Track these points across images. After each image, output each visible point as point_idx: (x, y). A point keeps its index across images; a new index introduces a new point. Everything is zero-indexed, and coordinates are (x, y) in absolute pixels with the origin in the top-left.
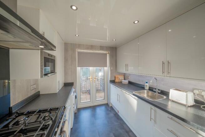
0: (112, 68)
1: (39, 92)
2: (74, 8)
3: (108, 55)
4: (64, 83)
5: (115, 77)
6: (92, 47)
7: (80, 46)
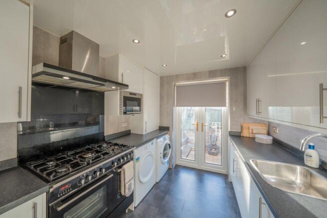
0: (234, 109)
1: (130, 130)
2: (136, 41)
3: (227, 84)
4: (159, 127)
5: (242, 127)
6: (195, 75)
7: (178, 77)
